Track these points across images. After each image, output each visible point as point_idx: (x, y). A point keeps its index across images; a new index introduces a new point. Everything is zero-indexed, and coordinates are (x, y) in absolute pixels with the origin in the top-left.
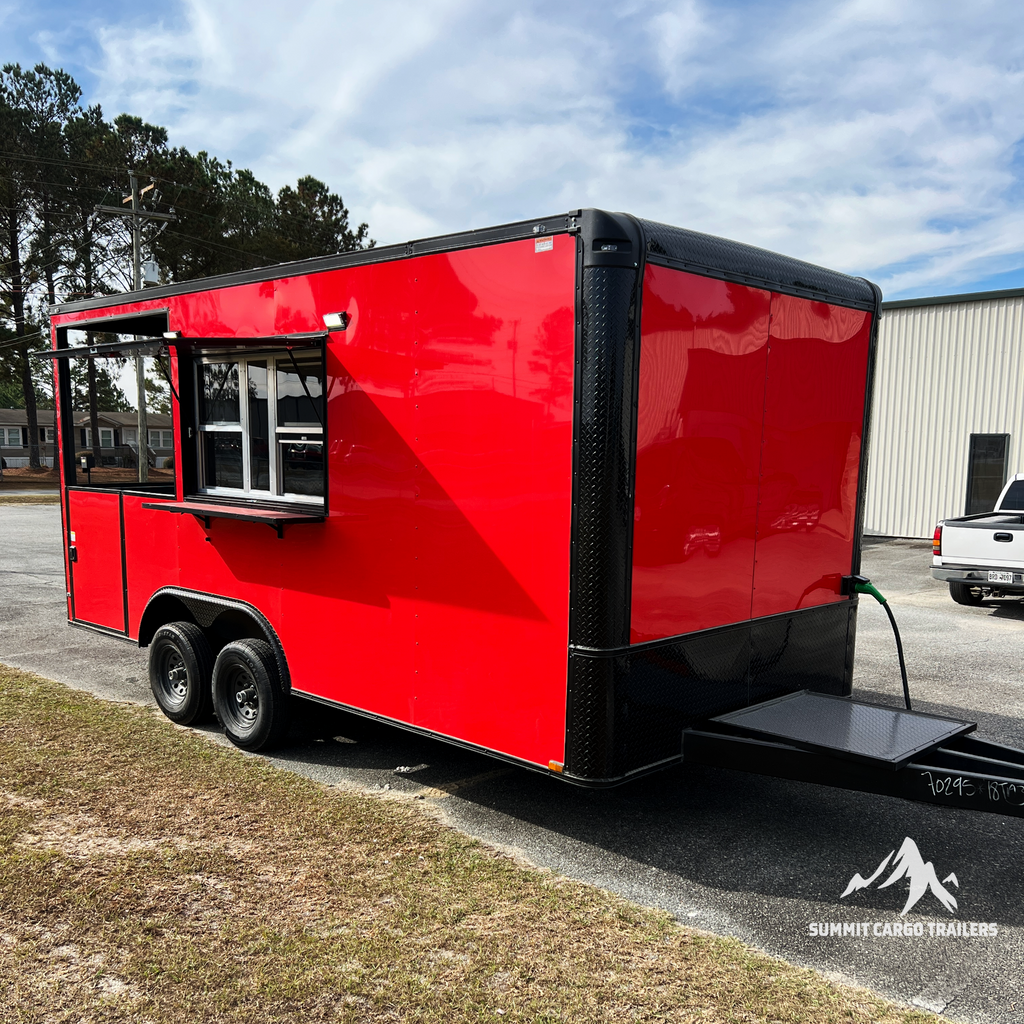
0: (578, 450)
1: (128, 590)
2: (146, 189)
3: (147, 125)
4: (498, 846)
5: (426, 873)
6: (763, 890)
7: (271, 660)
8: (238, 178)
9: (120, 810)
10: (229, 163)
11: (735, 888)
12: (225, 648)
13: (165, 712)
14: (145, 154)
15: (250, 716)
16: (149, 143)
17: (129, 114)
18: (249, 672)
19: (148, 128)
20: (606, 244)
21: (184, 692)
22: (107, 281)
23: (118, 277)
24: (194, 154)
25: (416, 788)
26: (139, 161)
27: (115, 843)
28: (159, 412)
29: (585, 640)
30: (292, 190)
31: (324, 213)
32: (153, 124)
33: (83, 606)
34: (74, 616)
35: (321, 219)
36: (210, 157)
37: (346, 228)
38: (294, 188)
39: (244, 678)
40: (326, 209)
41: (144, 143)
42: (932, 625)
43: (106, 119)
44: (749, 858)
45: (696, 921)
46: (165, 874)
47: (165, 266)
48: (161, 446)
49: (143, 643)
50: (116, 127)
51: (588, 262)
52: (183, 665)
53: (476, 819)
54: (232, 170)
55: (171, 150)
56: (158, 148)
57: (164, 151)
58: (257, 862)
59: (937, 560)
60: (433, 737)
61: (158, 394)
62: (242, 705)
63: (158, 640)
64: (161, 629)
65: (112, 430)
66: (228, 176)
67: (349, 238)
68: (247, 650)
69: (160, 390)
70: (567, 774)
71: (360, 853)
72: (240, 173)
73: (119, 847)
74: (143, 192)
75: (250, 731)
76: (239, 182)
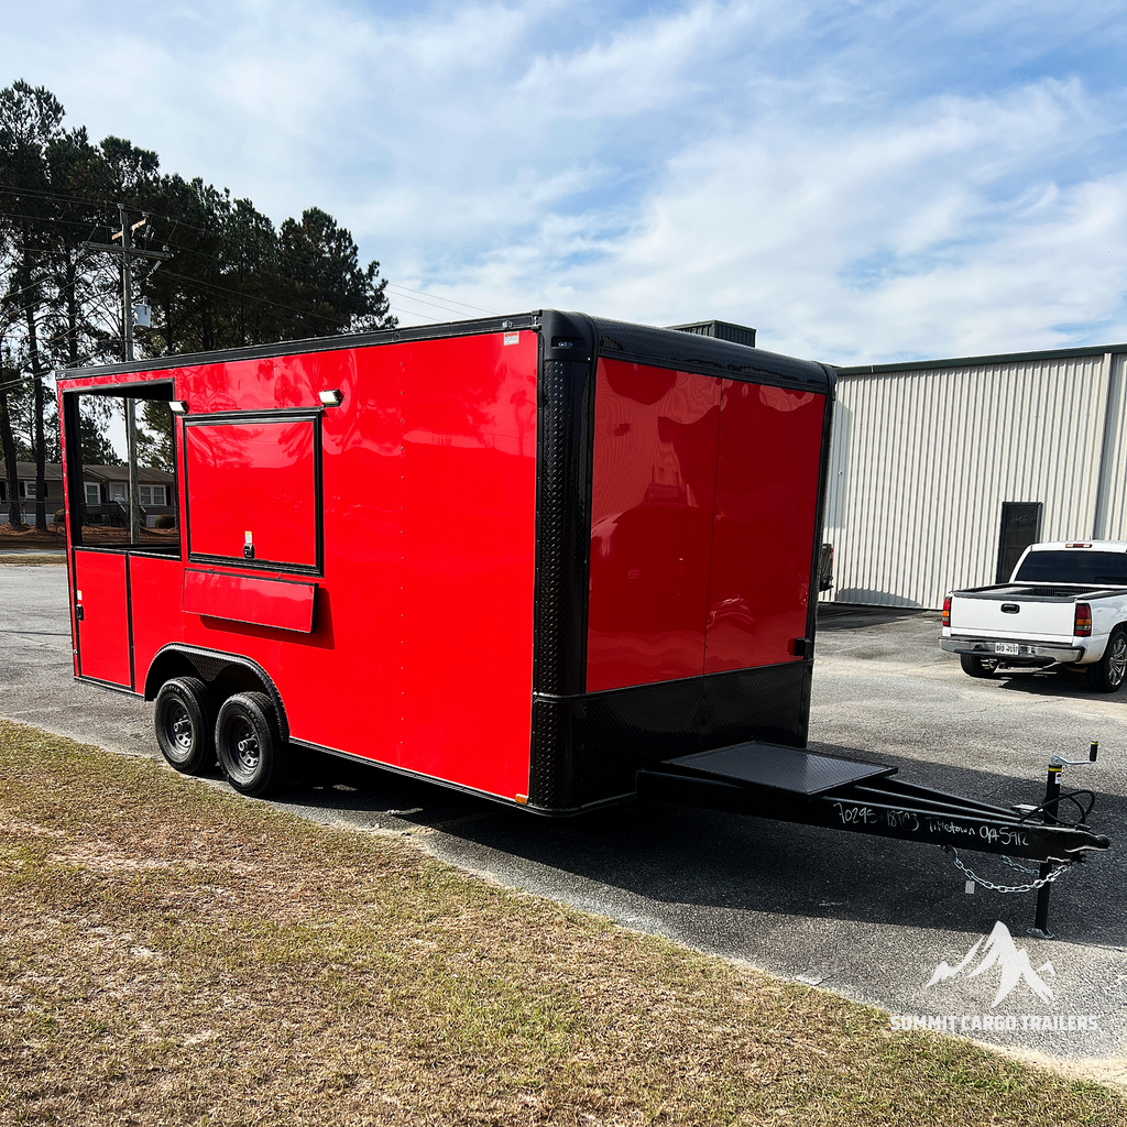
0: (540, 521)
1: (134, 647)
2: (136, 226)
3: (136, 149)
4: (473, 871)
5: (406, 888)
6: (695, 902)
7: (269, 711)
8: (236, 208)
9: (134, 839)
10: (227, 191)
11: (673, 901)
12: (228, 700)
13: (170, 762)
14: (135, 181)
15: (251, 764)
16: (139, 169)
17: (116, 136)
18: (250, 722)
19: (138, 152)
20: (563, 342)
21: (188, 744)
22: (93, 321)
23: (105, 316)
24: (188, 180)
25: (404, 827)
26: (127, 188)
27: (132, 863)
28: (149, 465)
29: (547, 688)
30: (297, 222)
31: (331, 248)
32: (144, 147)
33: (89, 663)
34: (80, 672)
35: (328, 255)
36: (206, 184)
37: (355, 266)
38: (299, 220)
39: (246, 728)
40: (333, 245)
41: (134, 169)
42: (935, 696)
43: (91, 142)
44: (691, 881)
45: (633, 924)
46: (176, 884)
47: (157, 306)
48: (153, 503)
49: (149, 697)
50: (102, 150)
51: (547, 357)
52: (187, 718)
53: (456, 850)
54: (229, 199)
55: (162, 177)
56: (149, 174)
57: (155, 177)
58: (259, 878)
59: (946, 632)
60: (417, 777)
61: (148, 446)
62: (244, 754)
63: (163, 694)
64: (166, 683)
65: (98, 485)
66: (226, 206)
67: (358, 277)
68: (249, 703)
69: (150, 441)
70: (530, 805)
71: (350, 873)
72: (239, 203)
73: (137, 866)
74: (134, 228)
75: (252, 778)
76: (238, 213)
